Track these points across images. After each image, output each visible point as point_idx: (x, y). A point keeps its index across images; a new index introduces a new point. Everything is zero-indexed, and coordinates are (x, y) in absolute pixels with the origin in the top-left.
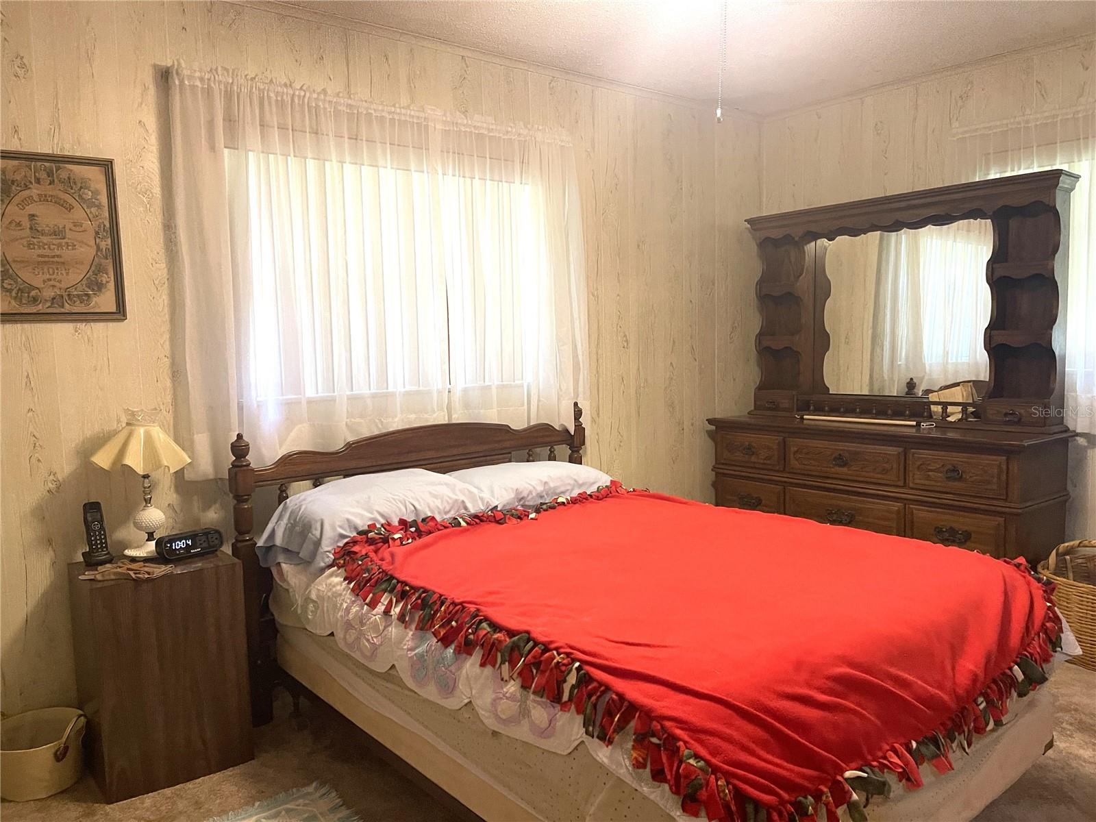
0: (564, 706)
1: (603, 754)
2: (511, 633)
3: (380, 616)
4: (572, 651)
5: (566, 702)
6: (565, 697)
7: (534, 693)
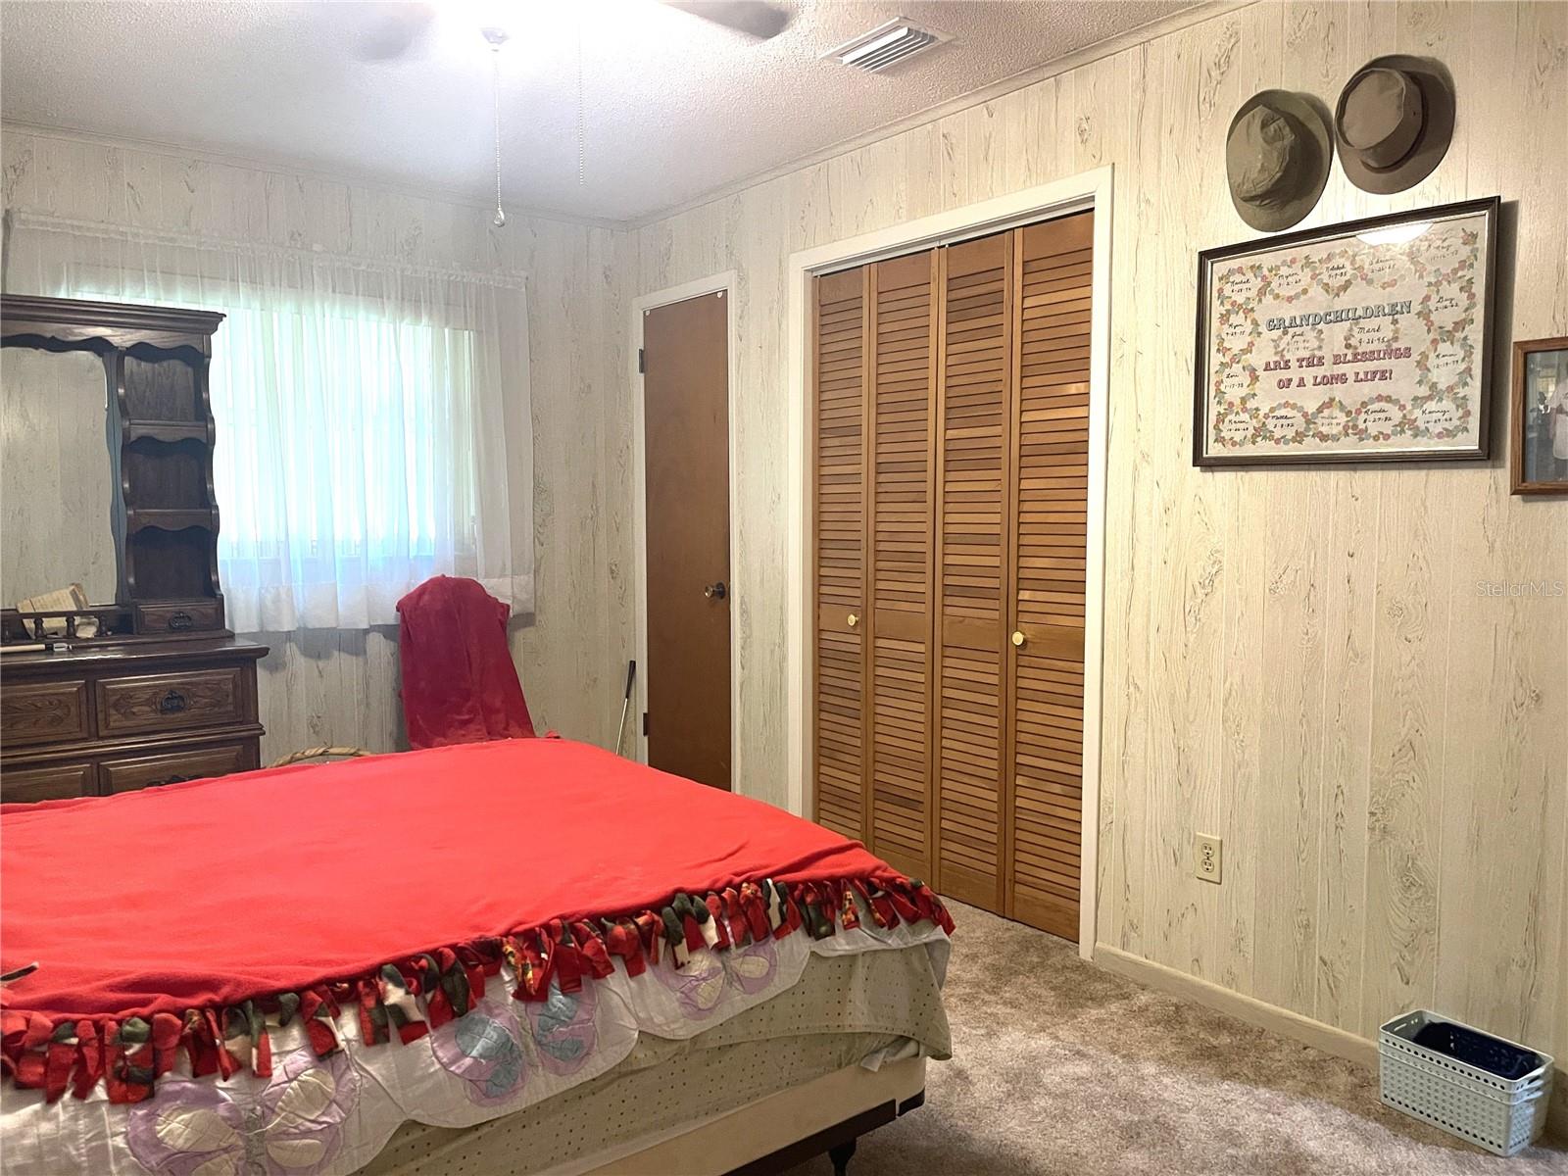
0: (779, 933)
1: (840, 944)
2: (656, 907)
3: (310, 1071)
4: (748, 874)
5: (779, 927)
6: (776, 922)
7: (738, 946)
